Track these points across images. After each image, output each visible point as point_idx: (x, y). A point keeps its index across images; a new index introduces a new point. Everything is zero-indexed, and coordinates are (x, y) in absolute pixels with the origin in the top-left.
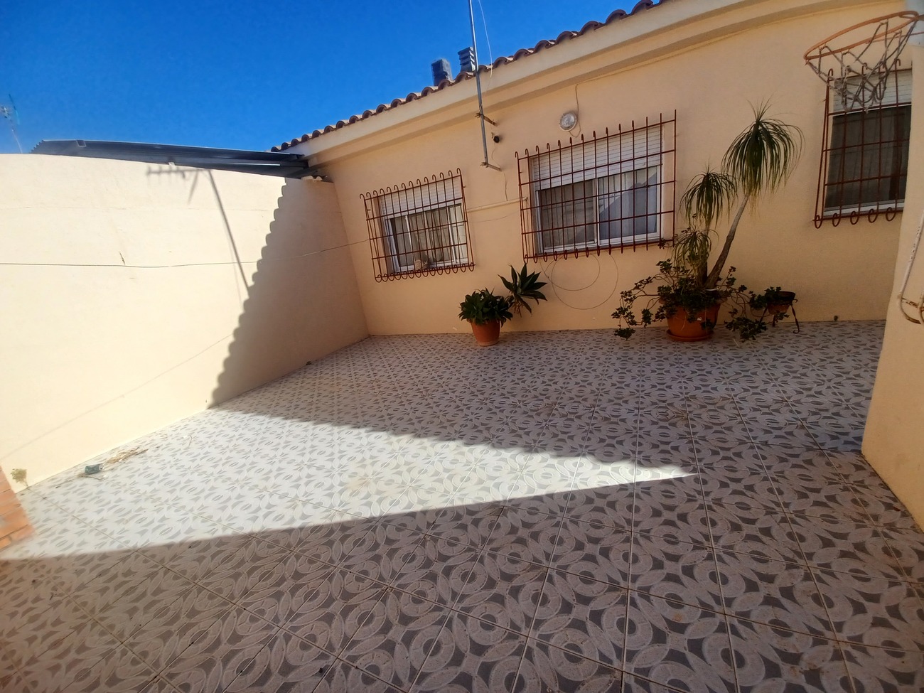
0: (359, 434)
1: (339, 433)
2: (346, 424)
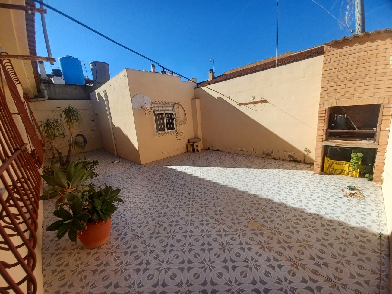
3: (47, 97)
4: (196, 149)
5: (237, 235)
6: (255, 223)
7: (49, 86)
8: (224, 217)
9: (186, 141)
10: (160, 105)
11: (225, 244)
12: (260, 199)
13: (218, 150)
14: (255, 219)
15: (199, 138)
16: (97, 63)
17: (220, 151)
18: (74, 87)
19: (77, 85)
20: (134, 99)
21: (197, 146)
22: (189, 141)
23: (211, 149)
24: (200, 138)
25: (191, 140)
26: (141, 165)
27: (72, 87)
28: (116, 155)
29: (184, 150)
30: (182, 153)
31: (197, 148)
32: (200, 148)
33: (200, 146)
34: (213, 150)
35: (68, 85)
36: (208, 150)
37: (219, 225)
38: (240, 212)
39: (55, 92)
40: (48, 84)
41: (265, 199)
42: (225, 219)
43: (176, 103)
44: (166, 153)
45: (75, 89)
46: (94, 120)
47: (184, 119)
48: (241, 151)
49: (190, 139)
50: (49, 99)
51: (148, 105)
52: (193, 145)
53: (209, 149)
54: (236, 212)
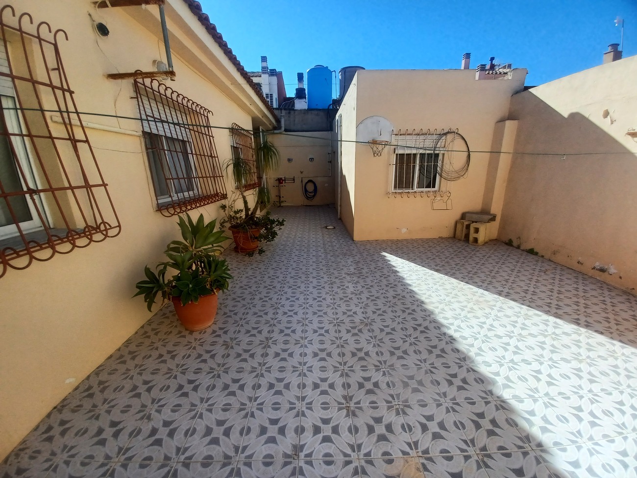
0: (456, 331)
1: (472, 345)
2: (458, 351)
3: (283, 129)
4: (472, 235)
5: (347, 459)
6: (418, 469)
7: (289, 113)
8: (368, 402)
9: (457, 215)
10: (408, 137)
11: (302, 455)
12: (513, 424)
13: (531, 252)
14: (430, 459)
15: (491, 213)
16: (347, 70)
17: (536, 254)
18: (316, 112)
19: (320, 110)
20: (361, 126)
21: (477, 230)
22: (463, 216)
23: (515, 244)
24: (491, 215)
25: (467, 215)
26: (354, 240)
27: (313, 112)
28: (339, 217)
29: (446, 233)
30: (440, 237)
31: (475, 235)
32: (482, 237)
33: (486, 232)
34: (518, 247)
35: (310, 109)
36: (506, 244)
37: (340, 409)
38: (415, 416)
39: (295, 121)
40: (288, 111)
41: (524, 434)
42: (364, 408)
43: (448, 133)
44: (404, 230)
45: (317, 115)
46: (331, 162)
47: (463, 168)
48: (602, 270)
49: (468, 212)
50: (286, 130)
51: (385, 137)
52: (468, 227)
53: (509, 243)
54: (407, 410)
